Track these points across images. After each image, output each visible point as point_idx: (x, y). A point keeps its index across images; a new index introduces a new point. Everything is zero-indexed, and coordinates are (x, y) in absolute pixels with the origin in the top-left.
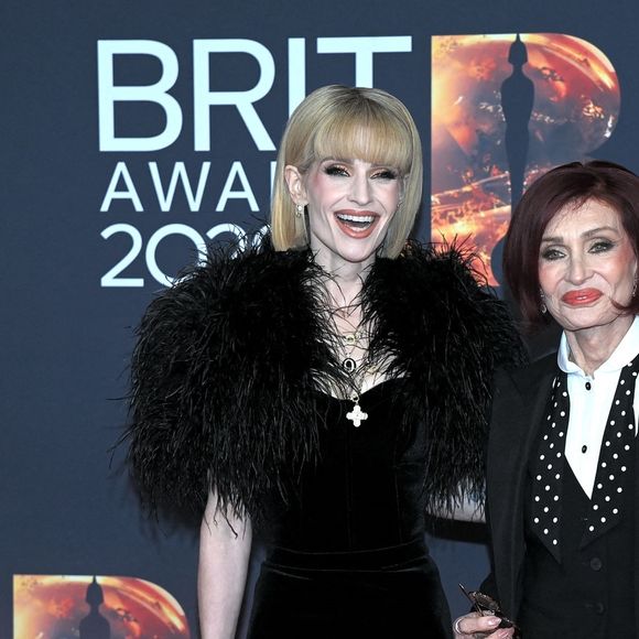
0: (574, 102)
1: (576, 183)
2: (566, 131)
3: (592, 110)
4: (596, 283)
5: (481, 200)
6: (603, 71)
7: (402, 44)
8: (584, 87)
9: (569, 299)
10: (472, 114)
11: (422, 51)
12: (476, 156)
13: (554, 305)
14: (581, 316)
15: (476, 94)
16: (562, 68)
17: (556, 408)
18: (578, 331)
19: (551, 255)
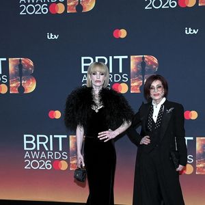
0: (152, 66)
1: (154, 78)
2: (150, 70)
3: (154, 67)
4: (159, 92)
5: (138, 80)
6: (156, 61)
7: (126, 57)
8: (153, 63)
9: (155, 95)
10: (137, 67)
11: (129, 58)
12: (137, 73)
13: (152, 96)
14: (157, 98)
15: (137, 64)
16: (150, 60)
17: (151, 110)
18: (155, 100)
19: (152, 88)
